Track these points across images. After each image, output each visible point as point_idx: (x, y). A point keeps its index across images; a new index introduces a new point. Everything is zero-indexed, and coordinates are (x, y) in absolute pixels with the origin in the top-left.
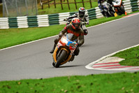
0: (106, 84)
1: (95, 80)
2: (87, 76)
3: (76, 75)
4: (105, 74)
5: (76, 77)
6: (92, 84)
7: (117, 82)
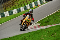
0: (35, 35)
1: (31, 34)
2: (27, 33)
3: (23, 33)
4: (34, 31)
5: (23, 34)
6: (30, 36)
7: (40, 34)
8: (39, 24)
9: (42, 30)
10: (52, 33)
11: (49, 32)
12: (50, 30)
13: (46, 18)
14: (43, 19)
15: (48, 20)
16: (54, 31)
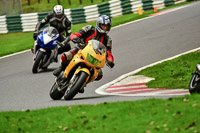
0: (127, 117)
1: (110, 110)
4: (125, 102)
6: (105, 117)
7: (143, 114)
8: (148, 80)
9: (154, 102)
11: (179, 112)
13: (179, 59)
14: (166, 63)
15: (184, 69)
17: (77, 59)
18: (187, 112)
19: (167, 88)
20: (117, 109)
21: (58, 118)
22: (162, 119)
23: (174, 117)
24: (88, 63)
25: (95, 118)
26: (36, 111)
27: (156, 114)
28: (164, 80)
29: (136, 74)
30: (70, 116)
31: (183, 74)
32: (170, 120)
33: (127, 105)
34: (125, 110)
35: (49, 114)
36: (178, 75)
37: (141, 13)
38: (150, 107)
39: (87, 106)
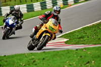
0: (55, 59)
9: (68, 51)
10: (87, 59)
11: (81, 57)
12: (84, 55)
13: (81, 30)
14: (75, 32)
15: (84, 35)
16: (92, 57)
17: (43, 29)
18: (85, 56)
19: (75, 44)
20: (50, 55)
21: (20, 60)
22: (72, 60)
23: (79, 59)
24: (50, 31)
25: (39, 60)
26: (9, 56)
27: (69, 57)
28: (74, 40)
29: (59, 37)
30: (26, 59)
31: (83, 37)
32: (77, 60)
33: (55, 53)
34: (54, 56)
35: (15, 57)
36: (81, 38)
37: (62, 6)
38: (67, 54)
39: (35, 53)
